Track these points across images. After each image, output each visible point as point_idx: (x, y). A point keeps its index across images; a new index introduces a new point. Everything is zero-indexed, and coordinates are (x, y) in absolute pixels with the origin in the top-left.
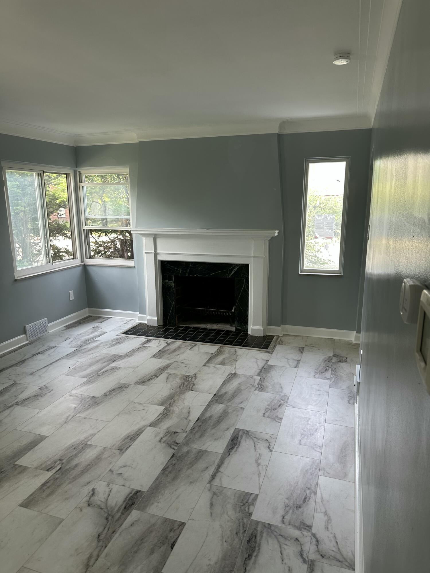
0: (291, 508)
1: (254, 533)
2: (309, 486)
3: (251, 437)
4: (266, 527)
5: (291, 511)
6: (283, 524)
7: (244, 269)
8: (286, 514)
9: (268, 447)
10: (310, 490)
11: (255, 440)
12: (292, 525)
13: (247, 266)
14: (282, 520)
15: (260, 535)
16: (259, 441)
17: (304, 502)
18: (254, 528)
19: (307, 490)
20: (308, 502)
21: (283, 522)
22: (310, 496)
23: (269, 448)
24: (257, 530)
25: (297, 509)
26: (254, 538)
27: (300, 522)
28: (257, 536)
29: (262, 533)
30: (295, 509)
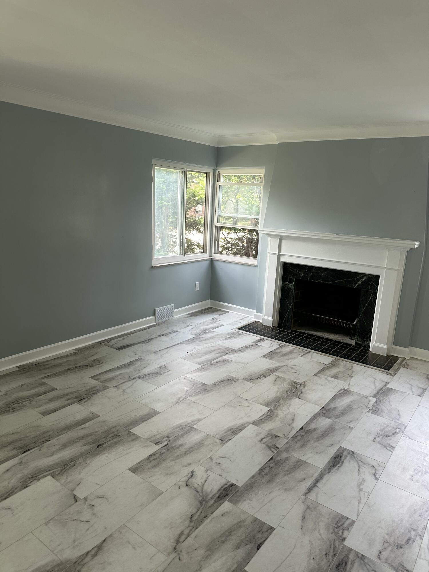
0: (390, 545)
1: (344, 559)
2: (415, 528)
3: (357, 459)
4: (359, 557)
5: (390, 549)
6: (379, 560)
7: (374, 280)
8: (384, 550)
9: (373, 474)
10: (416, 532)
11: (361, 463)
12: (389, 563)
13: (377, 277)
14: (379, 555)
15: (351, 563)
16: (365, 466)
17: (407, 543)
18: (346, 555)
19: (412, 531)
20: (411, 545)
21: (379, 557)
22: (415, 539)
23: (375, 475)
24: (348, 557)
25: (397, 548)
26: (344, 565)
27: (399, 563)
28: (347, 563)
29: (353, 562)
30: (395, 548)
